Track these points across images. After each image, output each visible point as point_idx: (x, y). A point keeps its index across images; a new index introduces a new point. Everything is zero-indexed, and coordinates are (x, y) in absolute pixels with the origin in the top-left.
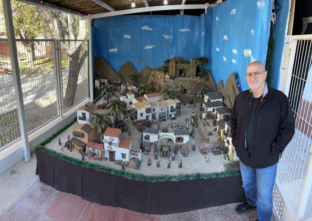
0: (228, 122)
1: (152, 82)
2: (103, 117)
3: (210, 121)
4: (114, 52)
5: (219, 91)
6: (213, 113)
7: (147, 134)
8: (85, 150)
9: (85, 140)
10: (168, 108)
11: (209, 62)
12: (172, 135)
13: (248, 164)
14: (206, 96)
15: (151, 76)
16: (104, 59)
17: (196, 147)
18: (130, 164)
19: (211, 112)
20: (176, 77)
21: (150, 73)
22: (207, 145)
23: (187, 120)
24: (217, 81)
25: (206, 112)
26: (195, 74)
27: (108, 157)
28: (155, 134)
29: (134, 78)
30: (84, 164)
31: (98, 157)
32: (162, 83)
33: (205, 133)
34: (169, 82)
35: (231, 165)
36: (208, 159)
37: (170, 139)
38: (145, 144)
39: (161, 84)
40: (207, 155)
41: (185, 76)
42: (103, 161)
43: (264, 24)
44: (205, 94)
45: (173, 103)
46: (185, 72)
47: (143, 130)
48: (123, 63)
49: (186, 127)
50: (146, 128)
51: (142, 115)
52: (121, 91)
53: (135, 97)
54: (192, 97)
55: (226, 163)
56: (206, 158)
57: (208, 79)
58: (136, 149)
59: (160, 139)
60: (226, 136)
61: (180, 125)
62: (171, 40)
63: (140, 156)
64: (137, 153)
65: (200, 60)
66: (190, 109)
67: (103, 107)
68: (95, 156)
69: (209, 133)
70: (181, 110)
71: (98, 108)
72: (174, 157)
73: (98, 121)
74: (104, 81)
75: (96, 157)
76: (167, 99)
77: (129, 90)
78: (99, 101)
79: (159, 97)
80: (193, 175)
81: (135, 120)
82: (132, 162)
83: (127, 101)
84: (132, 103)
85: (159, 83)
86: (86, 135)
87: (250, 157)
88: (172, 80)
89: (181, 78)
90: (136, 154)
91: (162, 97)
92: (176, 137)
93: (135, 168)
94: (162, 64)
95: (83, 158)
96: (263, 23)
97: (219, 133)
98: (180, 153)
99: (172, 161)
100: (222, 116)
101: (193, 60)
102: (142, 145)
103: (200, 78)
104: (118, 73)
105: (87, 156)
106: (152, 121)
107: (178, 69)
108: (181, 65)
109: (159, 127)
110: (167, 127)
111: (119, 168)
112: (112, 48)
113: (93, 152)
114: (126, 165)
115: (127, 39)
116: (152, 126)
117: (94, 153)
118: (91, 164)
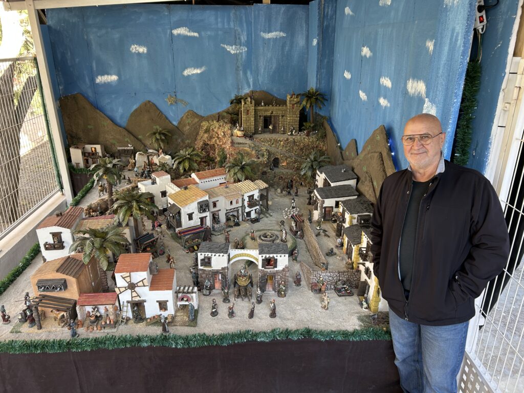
0: (368, 230)
1: (206, 144)
2: (107, 233)
3: (330, 228)
4: (108, 83)
5: (347, 163)
6: (335, 210)
7: (206, 256)
8: (74, 315)
9: (72, 293)
10: (243, 198)
11: (327, 100)
12: (254, 254)
13: (405, 313)
14: (321, 173)
15: (201, 132)
16: (87, 98)
17: (303, 279)
18: (178, 319)
19: (332, 207)
20: (256, 132)
21: (200, 125)
22: (324, 276)
23: (283, 223)
24: (345, 142)
25: (322, 207)
26: (298, 126)
27: (130, 315)
28: (222, 252)
29: (163, 138)
30: (78, 345)
31: (108, 322)
32: (227, 146)
33: (319, 250)
34: (243, 144)
35: (374, 319)
36: (326, 302)
37: (252, 262)
38: (204, 275)
39: (226, 150)
40: (325, 296)
41: (274, 131)
42: (120, 327)
43: (457, 36)
44: (319, 169)
45: (252, 189)
46: (275, 123)
47: (196, 248)
48: (135, 107)
49: (280, 238)
50: (203, 244)
51: (190, 217)
52: (138, 168)
53: (172, 180)
54: (291, 174)
55: (363, 315)
56: (323, 300)
57: (324, 136)
58: (187, 288)
59: (231, 262)
60: (365, 260)
61: (269, 233)
62: (244, 55)
63: (195, 299)
64: (189, 295)
65: (307, 96)
66: (286, 200)
67: (102, 210)
68: (100, 322)
69: (327, 252)
70: (270, 203)
71: (89, 213)
72: (261, 297)
73: (97, 245)
74: (93, 149)
75: (103, 323)
76: (239, 181)
77: (156, 164)
78: (88, 195)
79: (224, 177)
80: (297, 330)
81: (177, 230)
82: (182, 314)
83: (155, 190)
84: (167, 194)
85: (221, 146)
86: (72, 281)
87: (407, 300)
88: (248, 141)
89: (267, 136)
90: (188, 297)
91: (230, 177)
92: (262, 257)
93: (187, 326)
94: (225, 106)
95: (74, 334)
96: (455, 34)
97: (349, 254)
98: (271, 289)
99: (256, 305)
100: (355, 218)
101: (291, 97)
102: (197, 277)
103: (308, 135)
104: (124, 128)
105: (83, 325)
106: (213, 227)
107: (260, 116)
108: (267, 107)
109: (227, 239)
110: (243, 239)
111: (156, 331)
112: (103, 74)
113: (94, 313)
114: (169, 322)
115: (139, 54)
116: (213, 238)
117: (98, 315)
118: (96, 340)
